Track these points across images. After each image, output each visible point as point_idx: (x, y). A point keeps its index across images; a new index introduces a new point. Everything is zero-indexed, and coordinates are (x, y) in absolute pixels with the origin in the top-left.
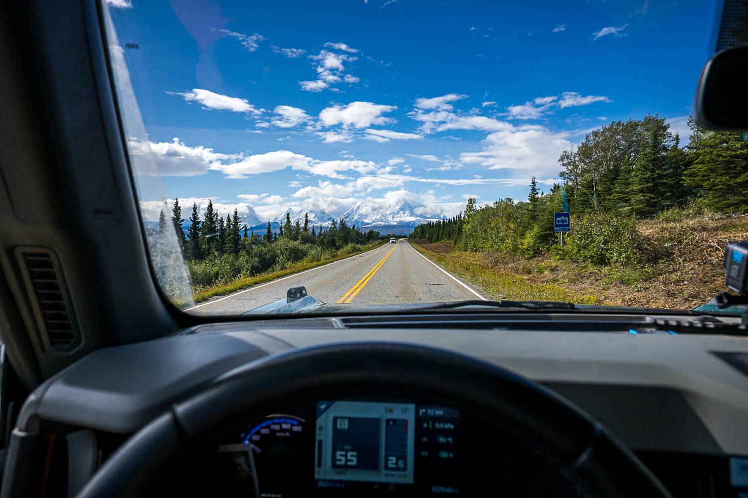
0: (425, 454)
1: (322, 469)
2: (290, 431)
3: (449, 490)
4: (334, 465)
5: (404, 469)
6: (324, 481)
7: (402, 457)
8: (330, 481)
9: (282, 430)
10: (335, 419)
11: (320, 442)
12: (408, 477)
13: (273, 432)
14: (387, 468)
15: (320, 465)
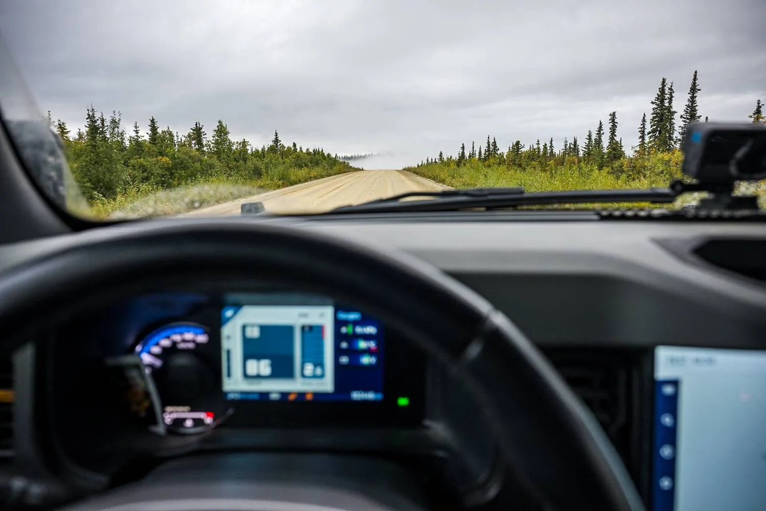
0: (344, 360)
1: (232, 380)
2: (194, 341)
3: (371, 396)
4: (246, 376)
5: (322, 376)
6: (234, 392)
7: (319, 363)
8: (242, 393)
9: (184, 341)
10: (244, 328)
11: (228, 352)
12: (327, 385)
13: (174, 344)
14: (303, 376)
15: (229, 375)
